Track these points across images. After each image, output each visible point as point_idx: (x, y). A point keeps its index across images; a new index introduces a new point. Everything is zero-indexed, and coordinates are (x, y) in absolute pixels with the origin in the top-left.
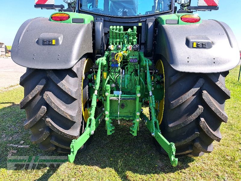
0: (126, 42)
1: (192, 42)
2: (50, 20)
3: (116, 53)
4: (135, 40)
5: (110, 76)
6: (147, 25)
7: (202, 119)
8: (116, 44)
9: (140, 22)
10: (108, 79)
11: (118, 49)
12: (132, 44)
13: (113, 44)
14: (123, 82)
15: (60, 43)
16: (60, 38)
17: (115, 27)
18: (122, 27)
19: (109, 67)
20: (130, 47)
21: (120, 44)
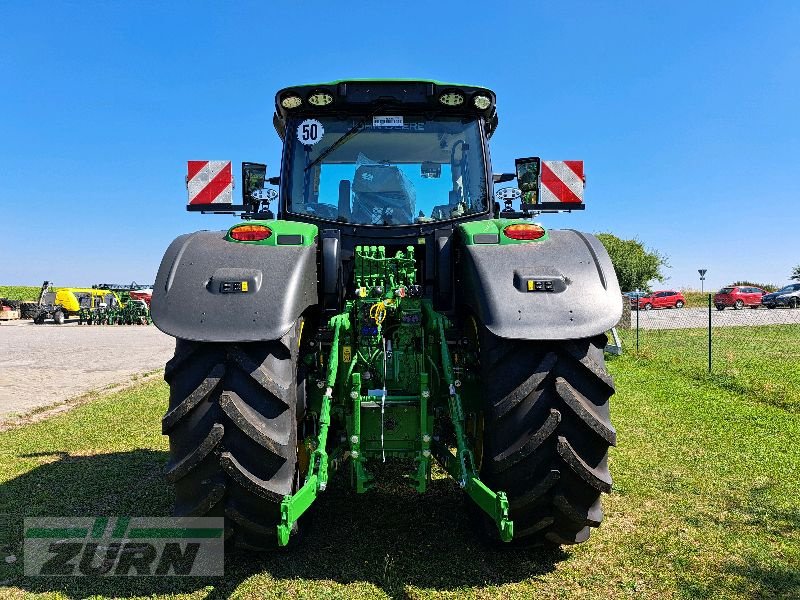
0: (392, 279)
1: (525, 280)
2: (226, 238)
3: (372, 305)
4: (412, 275)
5: (358, 355)
6: (438, 243)
7: (563, 440)
8: (371, 284)
9: (422, 237)
10: (354, 362)
11: (374, 294)
12: (406, 283)
13: (363, 285)
14: (391, 366)
15: (258, 288)
16: (256, 279)
17: (366, 248)
18: (382, 249)
19: (356, 334)
20: (401, 290)
21: (378, 284)
